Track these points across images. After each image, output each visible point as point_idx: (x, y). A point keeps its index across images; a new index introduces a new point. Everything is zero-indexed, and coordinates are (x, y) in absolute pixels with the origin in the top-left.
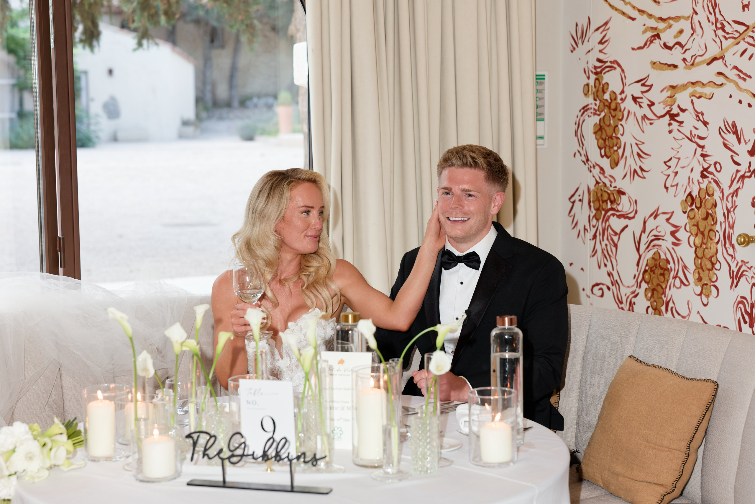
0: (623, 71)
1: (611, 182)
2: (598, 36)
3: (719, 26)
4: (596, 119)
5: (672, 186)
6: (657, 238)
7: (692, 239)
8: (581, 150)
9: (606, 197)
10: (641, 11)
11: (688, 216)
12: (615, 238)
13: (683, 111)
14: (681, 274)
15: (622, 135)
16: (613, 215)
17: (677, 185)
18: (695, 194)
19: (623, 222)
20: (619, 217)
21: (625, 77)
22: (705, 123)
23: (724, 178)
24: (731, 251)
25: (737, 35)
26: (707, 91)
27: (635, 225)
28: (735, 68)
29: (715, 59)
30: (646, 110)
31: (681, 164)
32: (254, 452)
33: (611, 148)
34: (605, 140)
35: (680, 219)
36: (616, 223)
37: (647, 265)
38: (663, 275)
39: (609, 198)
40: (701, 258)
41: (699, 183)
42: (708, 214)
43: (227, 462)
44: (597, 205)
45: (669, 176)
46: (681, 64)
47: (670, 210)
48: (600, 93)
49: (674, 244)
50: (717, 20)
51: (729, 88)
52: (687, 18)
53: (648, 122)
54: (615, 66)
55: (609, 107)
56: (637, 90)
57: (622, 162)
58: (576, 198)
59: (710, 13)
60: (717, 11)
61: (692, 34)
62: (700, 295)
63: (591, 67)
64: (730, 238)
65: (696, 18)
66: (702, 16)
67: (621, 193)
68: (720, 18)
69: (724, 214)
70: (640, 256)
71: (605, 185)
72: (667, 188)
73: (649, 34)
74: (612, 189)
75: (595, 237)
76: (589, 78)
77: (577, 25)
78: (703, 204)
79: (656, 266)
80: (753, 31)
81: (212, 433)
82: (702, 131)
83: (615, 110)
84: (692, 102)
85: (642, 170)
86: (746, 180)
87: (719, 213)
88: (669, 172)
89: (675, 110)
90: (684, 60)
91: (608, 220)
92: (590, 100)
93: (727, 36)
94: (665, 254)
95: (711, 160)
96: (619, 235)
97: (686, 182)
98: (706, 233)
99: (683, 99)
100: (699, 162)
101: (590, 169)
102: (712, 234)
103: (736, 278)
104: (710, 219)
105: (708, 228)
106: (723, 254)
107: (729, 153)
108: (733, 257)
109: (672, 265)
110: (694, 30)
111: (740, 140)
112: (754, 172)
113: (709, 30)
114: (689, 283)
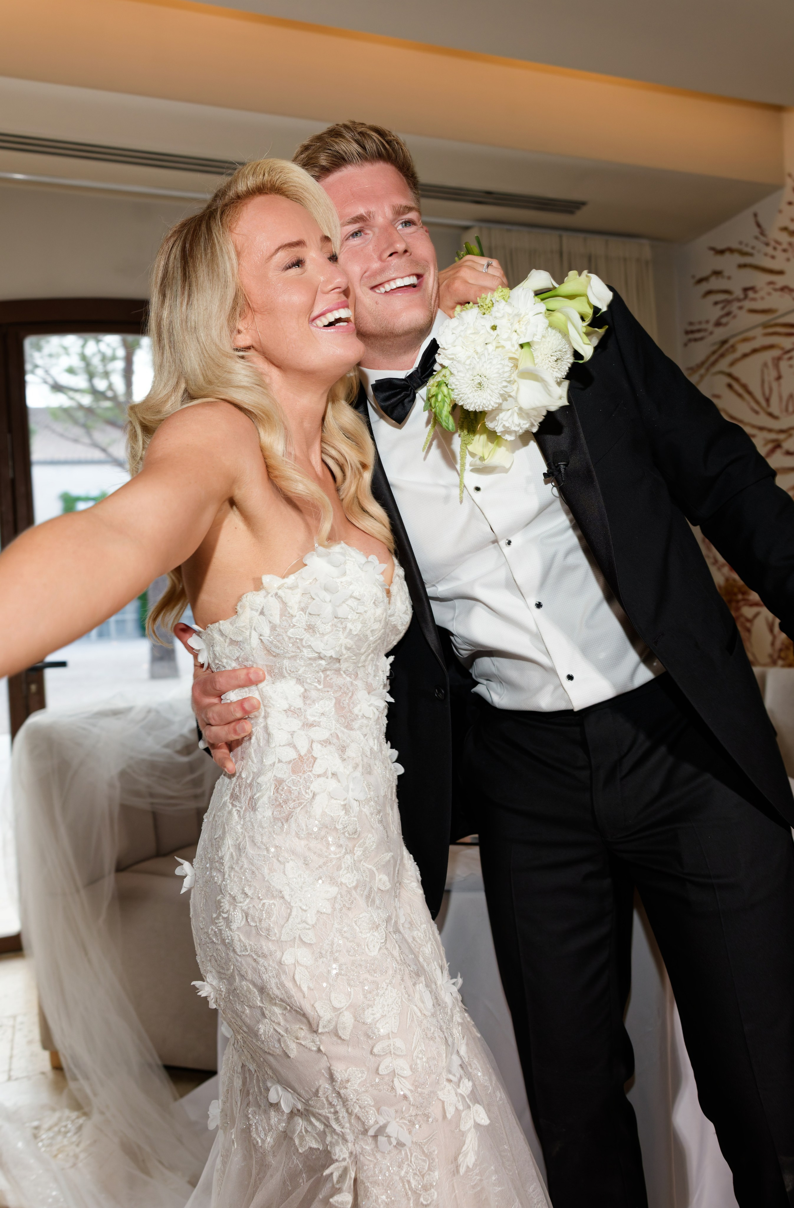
9: (736, 590)
10: (761, 429)
12: (748, 625)
16: (745, 605)
19: (755, 609)
20: (751, 605)
36: (748, 612)
39: (740, 591)
70: (775, 637)
71: (734, 580)
73: (770, 446)
91: (740, 609)
96: (750, 621)
101: (719, 569)
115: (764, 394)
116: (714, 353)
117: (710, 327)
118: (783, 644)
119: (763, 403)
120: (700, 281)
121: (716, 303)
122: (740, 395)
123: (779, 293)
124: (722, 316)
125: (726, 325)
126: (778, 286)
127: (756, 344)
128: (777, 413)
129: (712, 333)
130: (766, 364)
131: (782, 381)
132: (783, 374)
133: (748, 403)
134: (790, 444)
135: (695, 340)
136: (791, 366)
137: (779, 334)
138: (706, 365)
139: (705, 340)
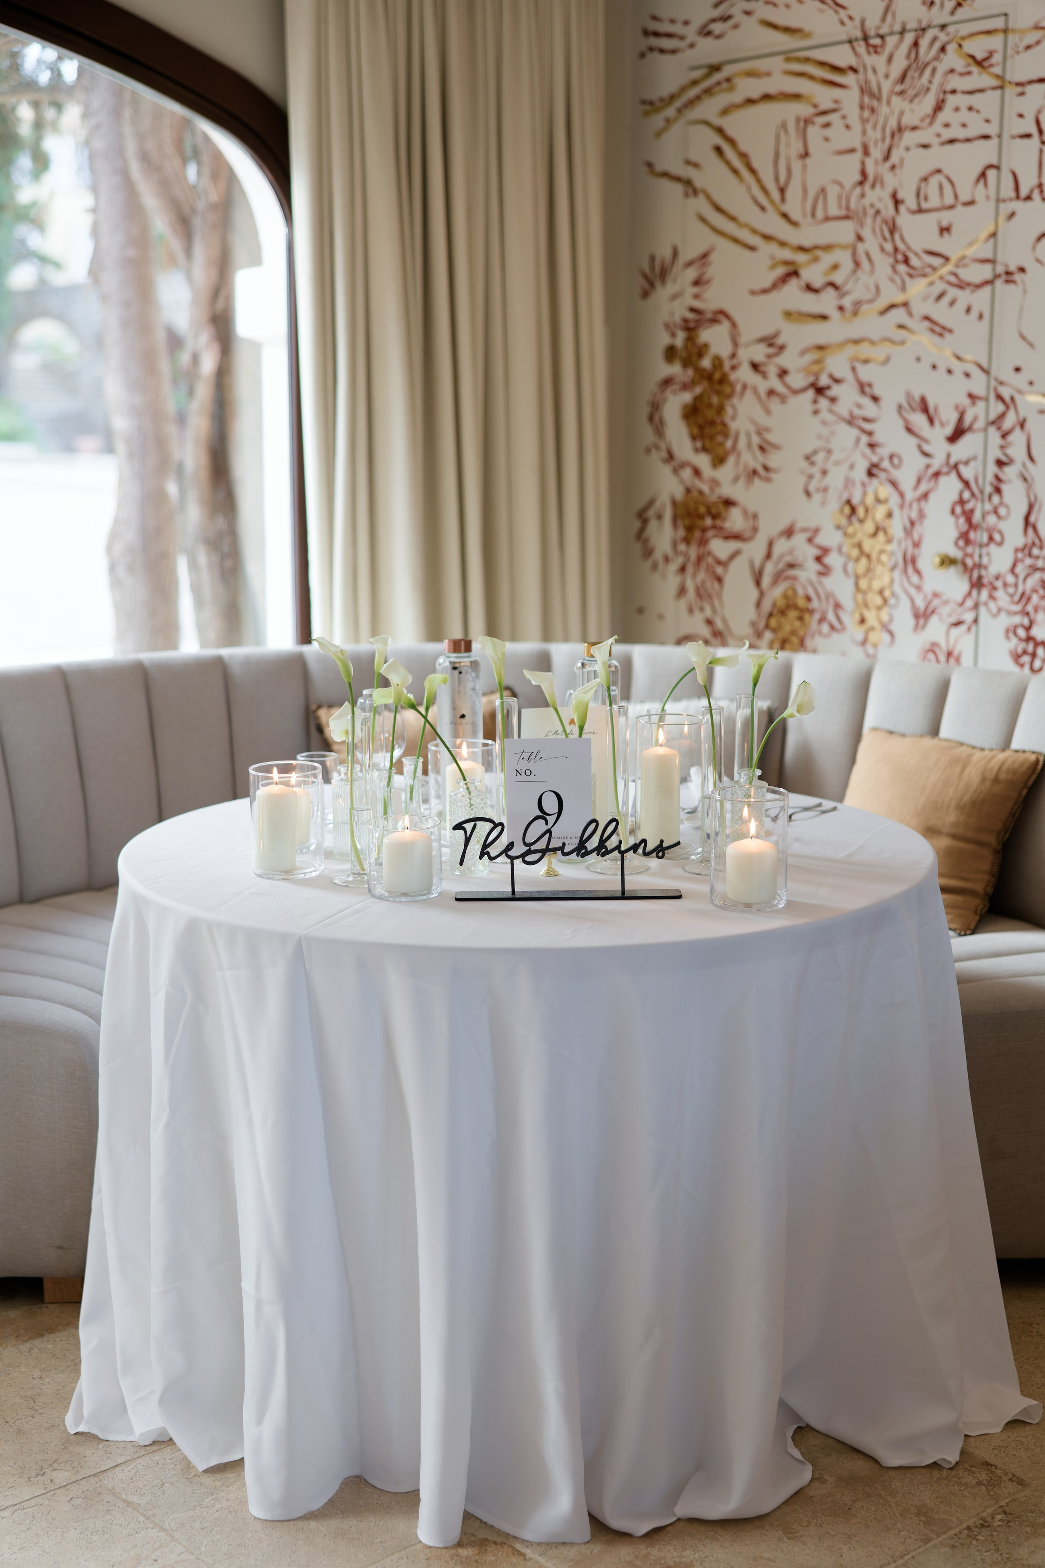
0: (734, 325)
1: (712, 489)
2: (691, 274)
3: (900, 257)
4: (687, 397)
5: (818, 490)
6: (791, 566)
7: (850, 567)
8: (659, 442)
9: (702, 510)
10: (767, 238)
11: (845, 534)
12: (719, 570)
13: (837, 381)
14: (831, 616)
15: (734, 418)
16: (716, 536)
17: (825, 490)
18: (856, 501)
19: (733, 545)
20: (727, 538)
21: (739, 334)
22: (875, 399)
23: (906, 477)
24: (915, 579)
25: (929, 271)
26: (881, 351)
27: (755, 550)
28: (927, 318)
29: (893, 306)
30: (774, 382)
31: (834, 457)
32: (564, 844)
33: (712, 438)
34: (701, 428)
35: (831, 537)
36: (719, 548)
38: (801, 619)
39: (709, 511)
40: (865, 592)
41: (863, 485)
42: (877, 529)
43: (518, 863)
44: (687, 522)
45: (811, 477)
46: (835, 314)
47: (812, 524)
48: (694, 359)
49: (821, 574)
50: (896, 250)
51: (915, 346)
52: (845, 247)
53: (777, 399)
54: (721, 318)
55: (710, 378)
56: (759, 353)
57: (731, 460)
58: (651, 513)
59: (885, 239)
60: (897, 237)
62: (864, 642)
63: (677, 318)
64: (914, 561)
65: (861, 247)
66: (871, 244)
67: (729, 503)
68: (901, 246)
69: (905, 529)
70: (762, 594)
71: (701, 493)
72: (808, 494)
73: (781, 271)
74: (713, 498)
75: (683, 569)
76: (673, 335)
77: (652, 258)
78: (870, 516)
79: (788, 607)
80: (957, 266)
81: (497, 822)
82: (870, 409)
83: (721, 381)
84: (854, 369)
85: (766, 468)
86: (943, 480)
87: (897, 526)
88: (816, 471)
89: (824, 381)
90: (841, 308)
91: (707, 542)
92: (675, 369)
93: (913, 272)
94: (804, 587)
95: (884, 452)
96: (724, 564)
97: (840, 483)
98: (874, 556)
99: (837, 364)
100: (864, 455)
101: (676, 471)
102: (884, 558)
103: (922, 616)
104: (881, 536)
105: (878, 548)
106: (902, 585)
107: (913, 441)
108: (919, 588)
109: (815, 604)
110: (857, 264)
111: (931, 421)
112: (956, 466)
113: (883, 264)
114: (843, 628)
115: (777, 179)
116: (695, 83)
117: (690, 32)
118: (774, 605)
119: (775, 194)
122: (735, 172)
124: (713, 20)
125: (719, 37)
127: (772, 86)
128: (795, 215)
129: (692, 46)
130: (784, 126)
131: (808, 161)
132: (812, 149)
133: (749, 189)
134: (813, 274)
135: (662, 51)
136: (827, 139)
137: (812, 78)
138: (678, 103)
139: (679, 56)
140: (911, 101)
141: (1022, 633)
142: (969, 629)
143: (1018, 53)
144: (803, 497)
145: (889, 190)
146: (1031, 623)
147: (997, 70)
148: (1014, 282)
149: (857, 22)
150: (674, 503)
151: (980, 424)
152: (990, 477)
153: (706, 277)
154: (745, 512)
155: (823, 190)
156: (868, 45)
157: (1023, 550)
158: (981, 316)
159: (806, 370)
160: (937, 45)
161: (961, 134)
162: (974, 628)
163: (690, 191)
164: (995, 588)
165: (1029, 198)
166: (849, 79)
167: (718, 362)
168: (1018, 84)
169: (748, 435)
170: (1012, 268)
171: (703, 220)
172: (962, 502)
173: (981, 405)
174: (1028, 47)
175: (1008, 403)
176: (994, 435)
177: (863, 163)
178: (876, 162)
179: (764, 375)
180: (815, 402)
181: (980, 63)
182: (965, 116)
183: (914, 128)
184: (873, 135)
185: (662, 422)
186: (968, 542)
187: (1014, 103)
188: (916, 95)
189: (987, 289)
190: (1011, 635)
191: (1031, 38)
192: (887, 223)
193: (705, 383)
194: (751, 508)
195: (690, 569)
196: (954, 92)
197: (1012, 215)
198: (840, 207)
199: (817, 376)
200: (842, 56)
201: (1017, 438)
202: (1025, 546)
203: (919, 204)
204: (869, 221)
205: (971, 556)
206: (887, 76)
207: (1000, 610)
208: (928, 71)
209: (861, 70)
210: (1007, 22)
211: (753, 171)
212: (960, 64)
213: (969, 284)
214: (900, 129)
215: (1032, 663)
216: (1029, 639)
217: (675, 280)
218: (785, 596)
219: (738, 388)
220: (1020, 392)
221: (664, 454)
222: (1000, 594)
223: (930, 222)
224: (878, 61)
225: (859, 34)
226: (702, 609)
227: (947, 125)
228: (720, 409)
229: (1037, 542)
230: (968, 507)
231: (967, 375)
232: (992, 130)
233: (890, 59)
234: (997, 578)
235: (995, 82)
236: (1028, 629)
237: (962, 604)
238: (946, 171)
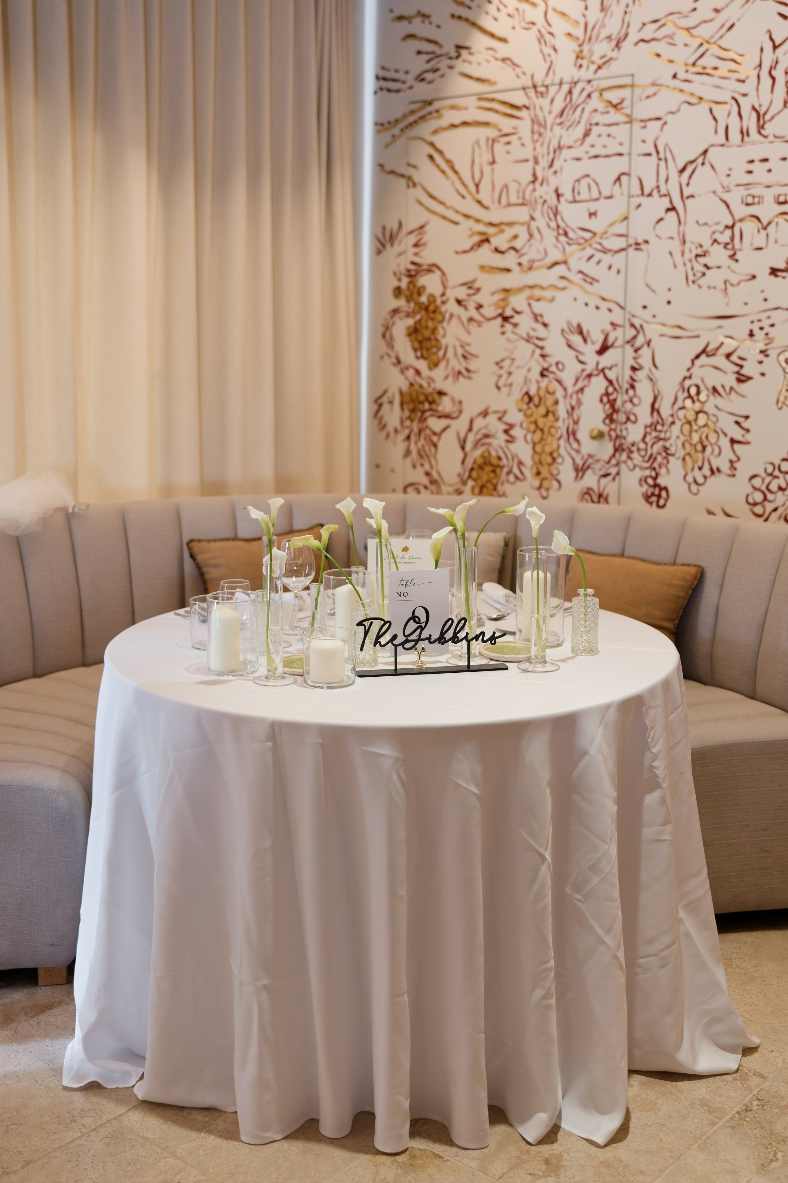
0: (444, 274)
1: (429, 384)
2: (413, 239)
3: (561, 231)
4: (410, 322)
5: (505, 385)
6: (487, 436)
7: (529, 437)
8: (390, 352)
9: (422, 398)
10: (467, 216)
11: (525, 415)
12: (435, 439)
13: (518, 313)
14: (516, 470)
15: (444, 336)
16: (432, 416)
17: (511, 385)
18: (532, 392)
19: (444, 422)
20: (440, 417)
21: (447, 280)
22: (545, 325)
23: (568, 378)
24: (575, 445)
25: (582, 241)
26: (548, 294)
27: (460, 425)
28: (581, 272)
29: (556, 264)
30: (473, 313)
31: (516, 363)
33: (428, 350)
34: (421, 343)
35: (515, 417)
36: (435, 424)
37: (475, 462)
38: (494, 471)
39: (427, 399)
40: (540, 454)
41: (538, 382)
42: (548, 411)
44: (411, 406)
45: (500, 376)
46: (516, 268)
47: (501, 408)
48: (415, 296)
49: (508, 441)
50: (558, 227)
51: (573, 291)
52: (522, 224)
53: (475, 324)
54: (434, 269)
55: (426, 309)
56: (462, 293)
57: (443, 364)
58: (384, 399)
59: (551, 219)
60: (559, 218)
61: (529, 240)
62: (540, 488)
63: (402, 268)
64: (574, 433)
65: (533, 225)
66: (541, 222)
67: (441, 393)
68: (562, 224)
69: (568, 412)
70: (466, 455)
71: (421, 386)
72: (498, 388)
73: (476, 239)
74: (430, 390)
75: (408, 438)
76: (400, 280)
77: (384, 228)
78: (542, 403)
79: (485, 463)
80: (601, 238)
82: (541, 332)
83: (434, 312)
84: (529, 305)
85: (468, 370)
86: (593, 379)
87: (562, 410)
88: (503, 372)
89: (508, 312)
90: (520, 264)
91: (425, 419)
92: (401, 302)
93: (570, 242)
94: (496, 451)
95: (552, 360)
96: (439, 435)
97: (522, 381)
98: (546, 430)
99: (518, 301)
100: (538, 362)
101: (402, 372)
102: (553, 431)
103: (580, 471)
104: (551, 416)
105: (548, 425)
106: (566, 449)
107: (573, 353)
108: (578, 451)
109: (504, 462)
110: (531, 236)
111: (585, 340)
112: (603, 370)
113: (549, 236)
114: (525, 478)
115: (473, 177)
116: (413, 112)
117: (410, 79)
119: (473, 188)
120: (400, 18)
121: (419, 53)
122: (443, 172)
123: (500, 63)
124: (426, 71)
125: (430, 82)
126: (500, 55)
127: (469, 116)
128: (486, 202)
129: (411, 88)
130: (478, 142)
131: (495, 166)
132: (497, 159)
133: (453, 184)
134: (500, 241)
135: (389, 90)
136: (508, 153)
137: (497, 112)
138: (402, 125)
139: (401, 94)
140: (567, 129)
141: (650, 481)
142: (614, 479)
143: (641, 100)
144: (495, 390)
145: (553, 187)
146: (657, 475)
147: (627, 111)
148: (640, 249)
149: (529, 75)
150: (401, 393)
151: (619, 342)
152: (627, 378)
153: (423, 241)
154: (453, 400)
155: (506, 186)
156: (536, 92)
157: (650, 426)
158: (619, 272)
159: (496, 305)
160: (585, 94)
161: (603, 152)
162: (617, 478)
163: (411, 184)
164: (631, 452)
165: (650, 195)
166: (524, 113)
167: (432, 299)
168: (641, 121)
169: (455, 347)
170: (640, 240)
171: (421, 204)
172: (607, 394)
173: (619, 330)
174: (648, 97)
175: (639, 329)
176: (629, 351)
177: (534, 169)
178: (544, 169)
179: (466, 308)
180: (502, 326)
181: (615, 106)
182: (604, 140)
183: (570, 147)
184: (541, 151)
185: (392, 338)
186: (612, 421)
187: (639, 133)
188: (571, 126)
189: (623, 254)
190: (643, 483)
191: (651, 91)
192: (551, 209)
193: (423, 313)
194: (457, 398)
195: (413, 438)
196: (597, 124)
197: (639, 206)
198: (518, 197)
199: (504, 309)
200: (518, 98)
201: (645, 352)
202: (652, 424)
203: (574, 197)
204: (539, 207)
205: (615, 430)
206: (550, 112)
207: (635, 466)
208: (579, 110)
209: (532, 108)
210: (633, 80)
211: (456, 172)
212: (601, 106)
213: (610, 251)
214: (560, 148)
215: (658, 502)
216: (656, 485)
217: (400, 243)
218: (482, 456)
219: (447, 316)
220: (647, 322)
221: (394, 360)
222: (635, 455)
223: (582, 209)
224: (544, 102)
225: (530, 84)
226: (422, 465)
227: (593, 146)
228: (434, 330)
229: (660, 421)
230: (612, 397)
231: (610, 310)
232: (624, 150)
233: (552, 101)
234: (633, 445)
235: (625, 119)
236: (655, 479)
237: (608, 462)
238: (593, 175)
